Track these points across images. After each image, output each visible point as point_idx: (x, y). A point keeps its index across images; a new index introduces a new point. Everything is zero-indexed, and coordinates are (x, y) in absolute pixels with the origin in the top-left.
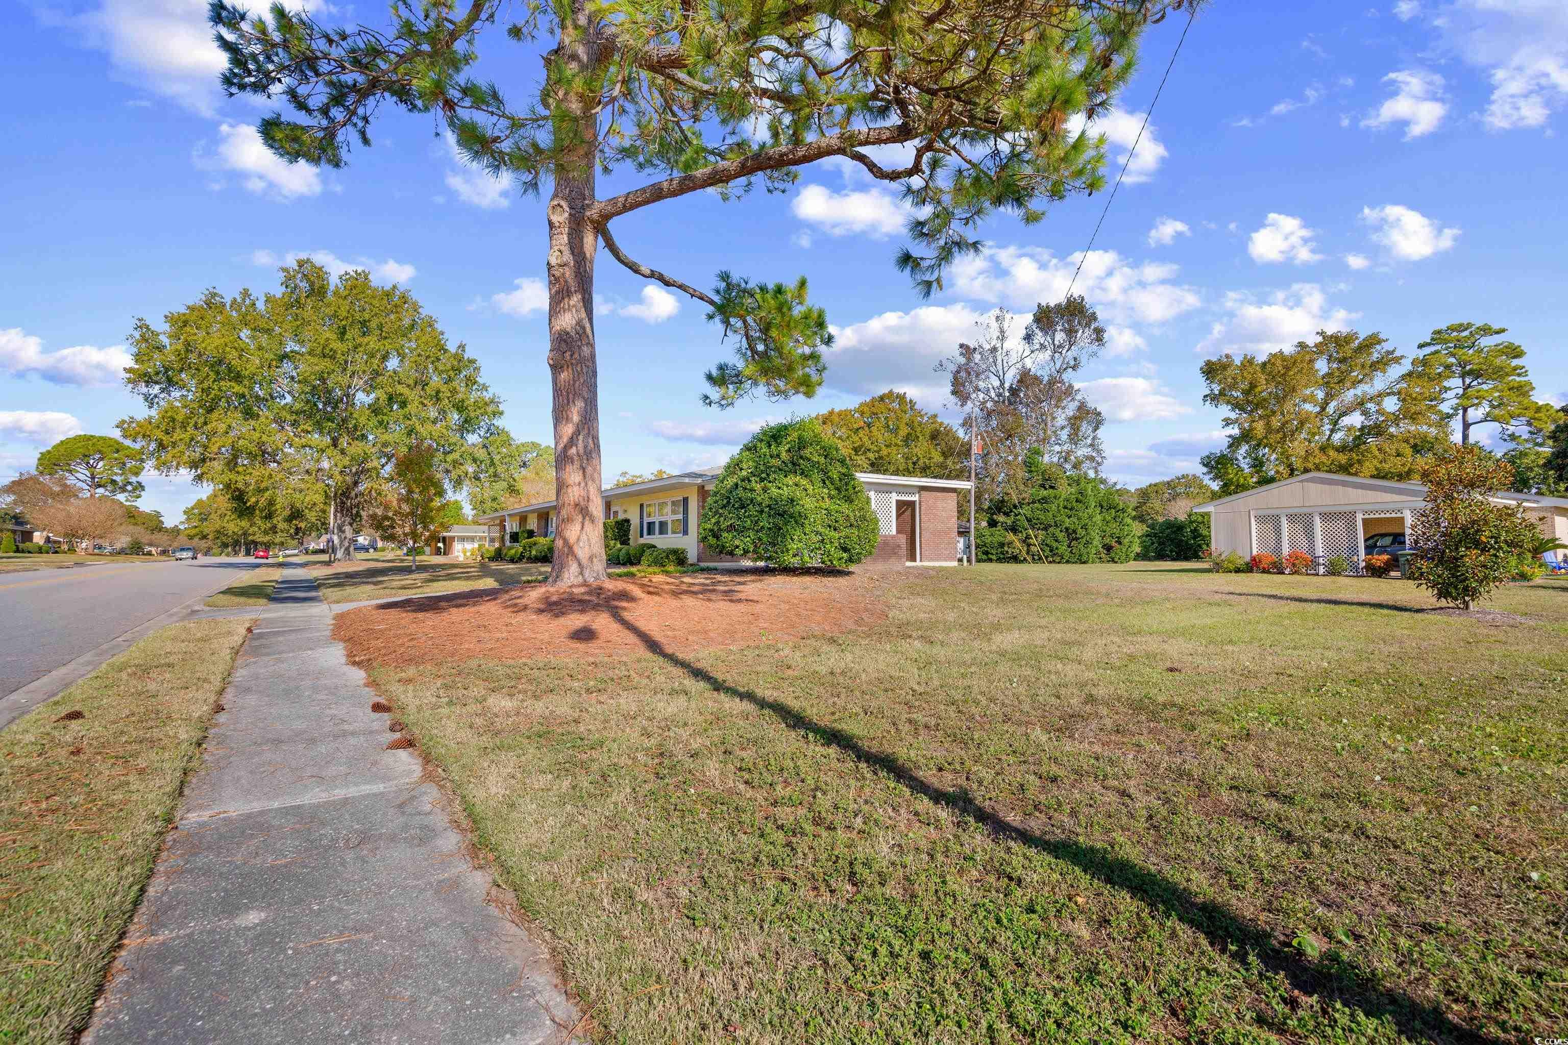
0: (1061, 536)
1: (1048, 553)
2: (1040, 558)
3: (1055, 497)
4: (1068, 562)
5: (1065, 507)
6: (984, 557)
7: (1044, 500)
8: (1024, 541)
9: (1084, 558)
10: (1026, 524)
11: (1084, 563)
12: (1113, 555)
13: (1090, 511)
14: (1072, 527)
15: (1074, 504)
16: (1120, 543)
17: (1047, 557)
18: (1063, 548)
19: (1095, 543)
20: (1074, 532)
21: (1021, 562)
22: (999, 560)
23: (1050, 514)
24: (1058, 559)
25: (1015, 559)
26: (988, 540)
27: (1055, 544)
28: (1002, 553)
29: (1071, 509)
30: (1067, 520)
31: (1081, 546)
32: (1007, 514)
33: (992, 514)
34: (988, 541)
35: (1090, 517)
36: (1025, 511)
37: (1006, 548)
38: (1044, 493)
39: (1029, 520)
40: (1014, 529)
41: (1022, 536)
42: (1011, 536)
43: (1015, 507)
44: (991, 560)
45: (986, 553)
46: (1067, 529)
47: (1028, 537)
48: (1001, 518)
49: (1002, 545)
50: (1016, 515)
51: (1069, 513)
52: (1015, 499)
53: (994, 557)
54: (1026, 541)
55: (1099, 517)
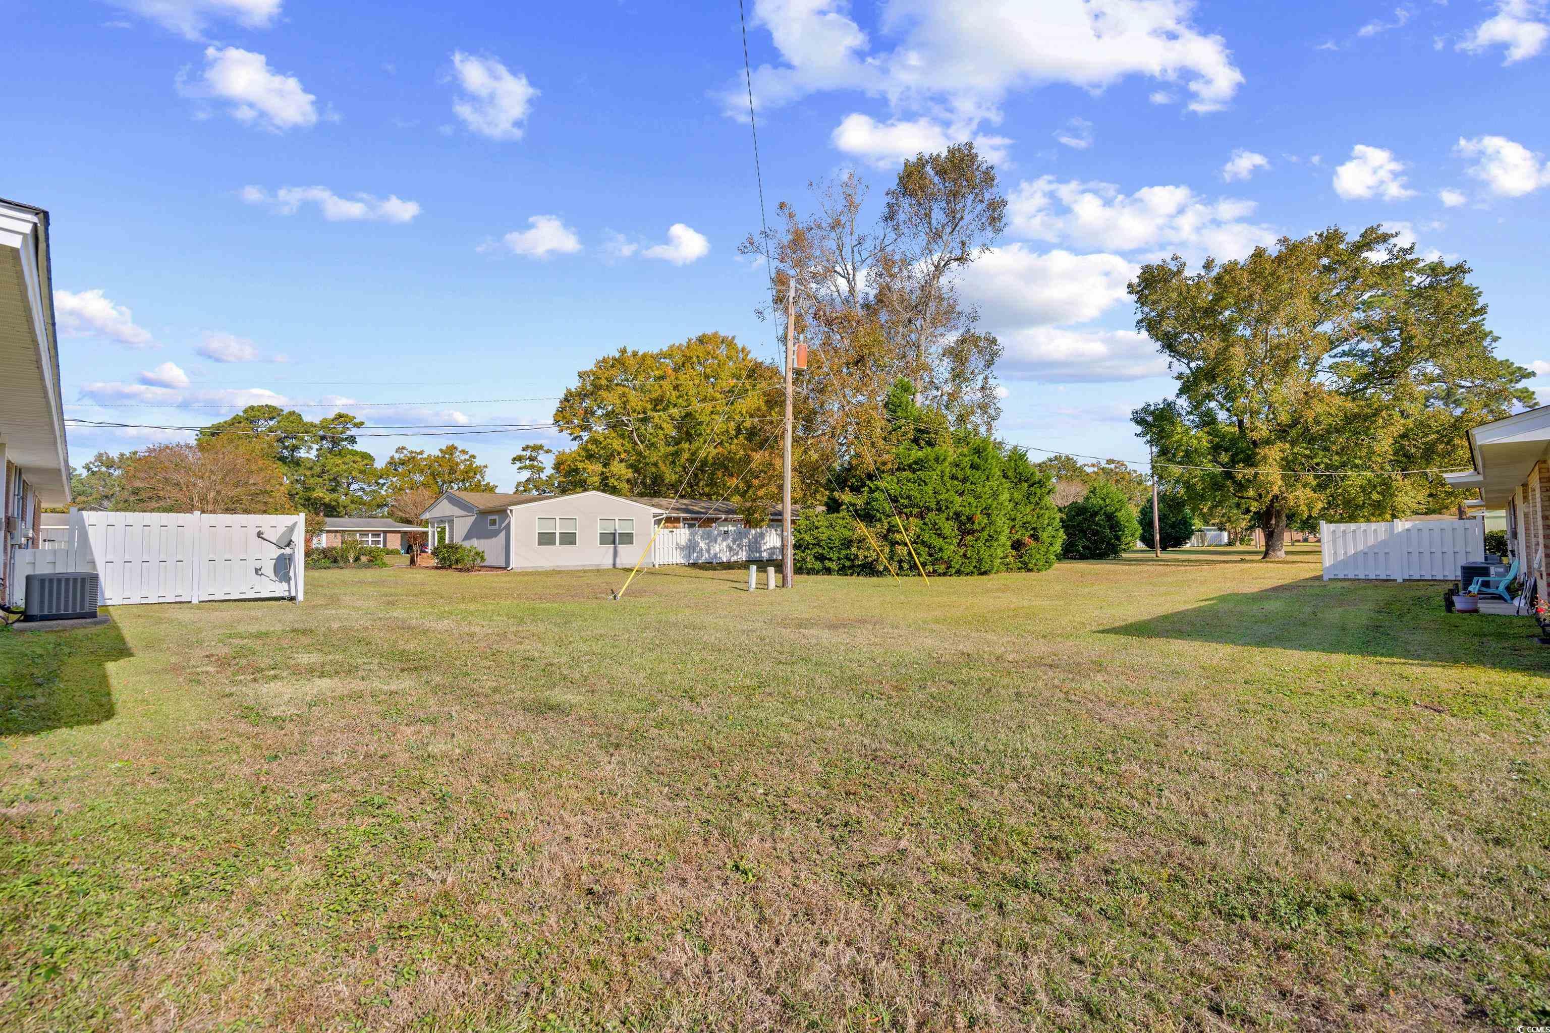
0: (948, 528)
1: (925, 557)
2: (914, 567)
3: (937, 459)
4: (959, 573)
5: (953, 477)
6: (818, 565)
7: (918, 466)
8: (885, 537)
9: (985, 567)
10: (888, 507)
11: (985, 573)
12: (1026, 558)
13: (994, 483)
14: (967, 512)
15: (968, 472)
16: (1035, 537)
17: (924, 565)
18: (950, 549)
19: (1003, 538)
20: (970, 519)
21: (879, 574)
22: (842, 571)
23: (929, 489)
24: (941, 568)
25: (869, 569)
26: (824, 534)
27: (937, 542)
28: (847, 558)
29: (964, 480)
30: (958, 500)
31: (980, 543)
32: (855, 490)
33: (833, 490)
34: (824, 537)
35: (995, 495)
36: (886, 483)
37: (854, 550)
38: (916, 454)
39: (895, 500)
40: (867, 516)
41: (882, 527)
42: (861, 529)
43: (870, 477)
44: (828, 571)
45: (821, 558)
46: (957, 515)
47: (892, 529)
48: (846, 497)
49: (847, 543)
50: (872, 491)
51: (960, 487)
52: (869, 461)
53: (833, 566)
54: (887, 536)
55: (1005, 496)
